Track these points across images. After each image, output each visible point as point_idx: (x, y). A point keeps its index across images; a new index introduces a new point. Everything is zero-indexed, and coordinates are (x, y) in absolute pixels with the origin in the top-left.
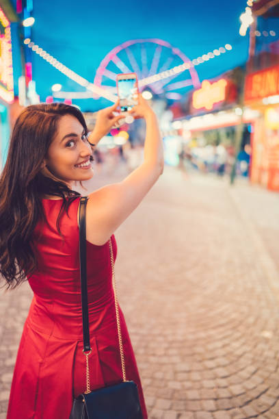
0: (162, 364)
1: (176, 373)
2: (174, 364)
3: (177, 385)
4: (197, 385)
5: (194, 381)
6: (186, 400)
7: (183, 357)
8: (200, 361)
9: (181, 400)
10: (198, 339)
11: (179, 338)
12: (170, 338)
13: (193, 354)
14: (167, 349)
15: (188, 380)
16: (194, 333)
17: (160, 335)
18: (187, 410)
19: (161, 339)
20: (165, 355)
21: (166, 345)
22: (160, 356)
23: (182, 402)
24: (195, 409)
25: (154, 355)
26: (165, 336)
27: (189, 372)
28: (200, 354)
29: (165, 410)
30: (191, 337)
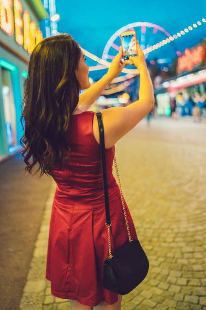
0: (172, 248)
1: (183, 254)
2: (181, 248)
3: (185, 262)
4: (200, 261)
5: (197, 259)
6: (192, 271)
7: (188, 243)
8: (201, 246)
9: (189, 271)
10: (197, 231)
11: (183, 230)
12: (176, 231)
13: (195, 241)
14: (174, 238)
15: (193, 258)
16: (193, 227)
17: (168, 228)
18: (194, 278)
19: (169, 231)
20: (173, 241)
21: (174, 235)
22: (170, 243)
23: (190, 273)
24: (200, 277)
25: (165, 242)
26: (172, 229)
27: (193, 252)
28: (200, 241)
29: (177, 278)
30: (191, 230)
